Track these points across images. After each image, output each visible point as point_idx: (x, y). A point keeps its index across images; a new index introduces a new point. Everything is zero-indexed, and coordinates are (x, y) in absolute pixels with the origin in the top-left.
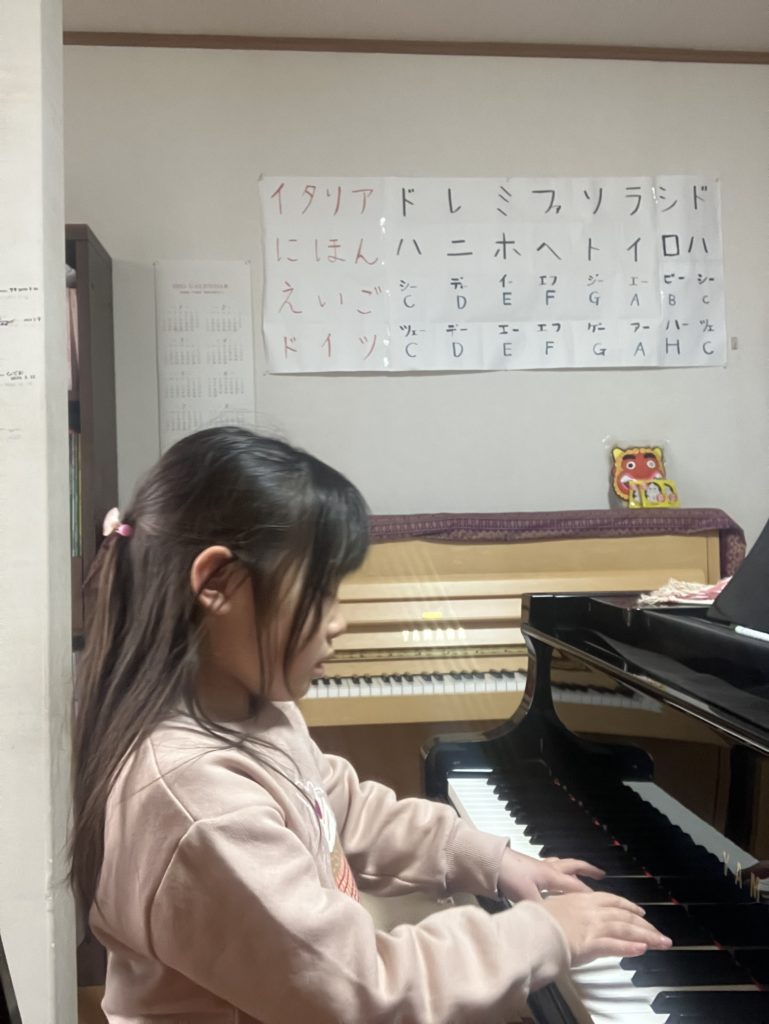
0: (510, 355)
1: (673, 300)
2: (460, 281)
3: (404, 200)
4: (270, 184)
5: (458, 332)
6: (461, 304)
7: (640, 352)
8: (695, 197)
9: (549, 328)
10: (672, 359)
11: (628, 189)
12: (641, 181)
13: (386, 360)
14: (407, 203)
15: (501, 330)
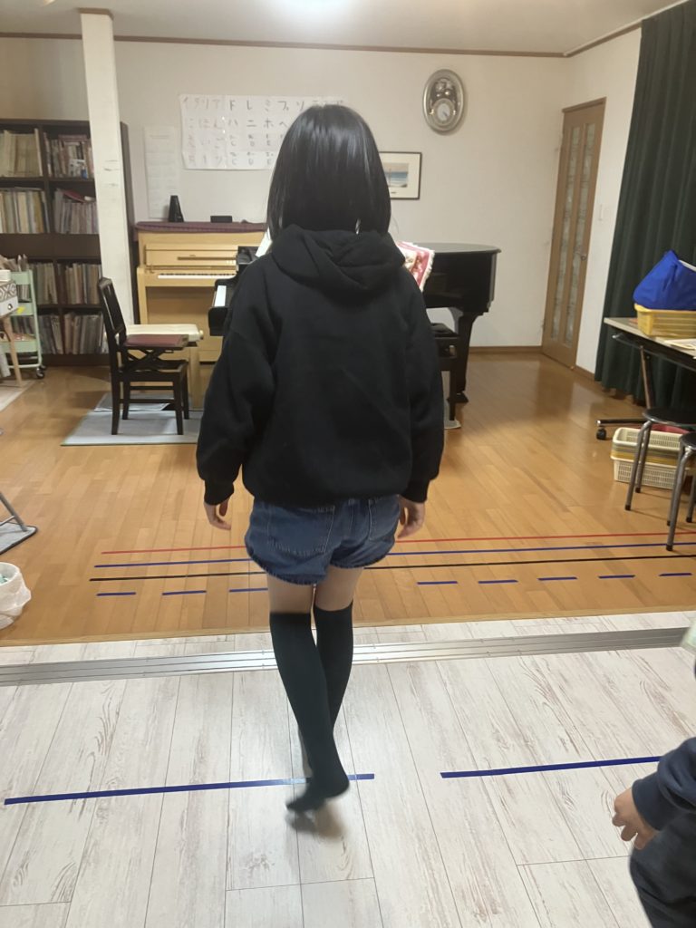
0: (270, 164)
2: (252, 136)
3: (231, 104)
4: (182, 97)
5: (251, 157)
6: (252, 145)
11: (313, 101)
12: (317, 98)
13: (225, 165)
15: (267, 154)
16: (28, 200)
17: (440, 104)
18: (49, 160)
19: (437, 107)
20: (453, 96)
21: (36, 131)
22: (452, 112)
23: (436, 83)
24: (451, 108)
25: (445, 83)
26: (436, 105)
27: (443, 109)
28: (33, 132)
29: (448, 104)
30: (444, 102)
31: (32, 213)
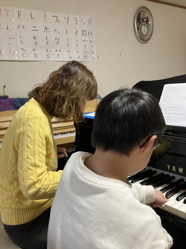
0: (49, 57)
1: (85, 46)
2: (35, 37)
3: (19, 14)
5: (36, 51)
6: (36, 43)
7: (79, 58)
8: (89, 22)
9: (58, 51)
11: (75, 18)
12: (77, 16)
13: (17, 58)
14: (20, 15)
15: (47, 51)
17: (142, 25)
19: (141, 27)
20: (147, 21)
22: (148, 30)
23: (140, 14)
24: (147, 28)
25: (144, 14)
27: (144, 28)
29: (146, 25)
30: (144, 24)
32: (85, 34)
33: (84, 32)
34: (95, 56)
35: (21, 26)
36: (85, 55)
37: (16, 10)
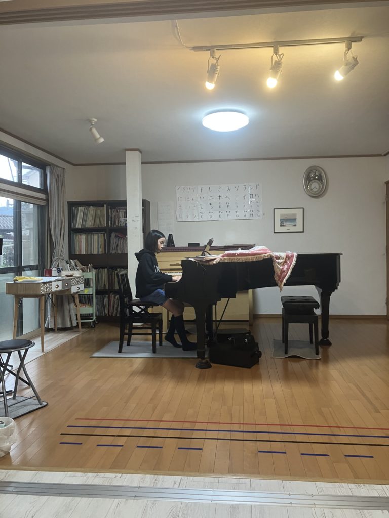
0: (221, 217)
1: (252, 206)
2: (211, 204)
4: (177, 187)
5: (211, 214)
6: (212, 208)
7: (245, 216)
8: (256, 187)
9: (228, 212)
10: (251, 217)
11: (243, 186)
12: (245, 184)
13: (198, 219)
14: (202, 190)
15: (219, 213)
16: (98, 237)
17: (312, 183)
18: (110, 219)
19: (311, 184)
20: (320, 179)
21: (105, 205)
22: (320, 186)
23: (310, 173)
24: (319, 184)
25: (315, 173)
26: (310, 183)
27: (315, 186)
28: (104, 206)
29: (317, 182)
30: (315, 182)
31: (100, 244)
32: (251, 197)
33: (251, 196)
34: (261, 213)
35: (202, 198)
36: (251, 213)
37: (199, 187)
